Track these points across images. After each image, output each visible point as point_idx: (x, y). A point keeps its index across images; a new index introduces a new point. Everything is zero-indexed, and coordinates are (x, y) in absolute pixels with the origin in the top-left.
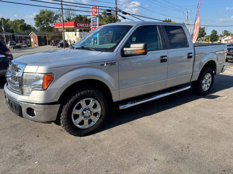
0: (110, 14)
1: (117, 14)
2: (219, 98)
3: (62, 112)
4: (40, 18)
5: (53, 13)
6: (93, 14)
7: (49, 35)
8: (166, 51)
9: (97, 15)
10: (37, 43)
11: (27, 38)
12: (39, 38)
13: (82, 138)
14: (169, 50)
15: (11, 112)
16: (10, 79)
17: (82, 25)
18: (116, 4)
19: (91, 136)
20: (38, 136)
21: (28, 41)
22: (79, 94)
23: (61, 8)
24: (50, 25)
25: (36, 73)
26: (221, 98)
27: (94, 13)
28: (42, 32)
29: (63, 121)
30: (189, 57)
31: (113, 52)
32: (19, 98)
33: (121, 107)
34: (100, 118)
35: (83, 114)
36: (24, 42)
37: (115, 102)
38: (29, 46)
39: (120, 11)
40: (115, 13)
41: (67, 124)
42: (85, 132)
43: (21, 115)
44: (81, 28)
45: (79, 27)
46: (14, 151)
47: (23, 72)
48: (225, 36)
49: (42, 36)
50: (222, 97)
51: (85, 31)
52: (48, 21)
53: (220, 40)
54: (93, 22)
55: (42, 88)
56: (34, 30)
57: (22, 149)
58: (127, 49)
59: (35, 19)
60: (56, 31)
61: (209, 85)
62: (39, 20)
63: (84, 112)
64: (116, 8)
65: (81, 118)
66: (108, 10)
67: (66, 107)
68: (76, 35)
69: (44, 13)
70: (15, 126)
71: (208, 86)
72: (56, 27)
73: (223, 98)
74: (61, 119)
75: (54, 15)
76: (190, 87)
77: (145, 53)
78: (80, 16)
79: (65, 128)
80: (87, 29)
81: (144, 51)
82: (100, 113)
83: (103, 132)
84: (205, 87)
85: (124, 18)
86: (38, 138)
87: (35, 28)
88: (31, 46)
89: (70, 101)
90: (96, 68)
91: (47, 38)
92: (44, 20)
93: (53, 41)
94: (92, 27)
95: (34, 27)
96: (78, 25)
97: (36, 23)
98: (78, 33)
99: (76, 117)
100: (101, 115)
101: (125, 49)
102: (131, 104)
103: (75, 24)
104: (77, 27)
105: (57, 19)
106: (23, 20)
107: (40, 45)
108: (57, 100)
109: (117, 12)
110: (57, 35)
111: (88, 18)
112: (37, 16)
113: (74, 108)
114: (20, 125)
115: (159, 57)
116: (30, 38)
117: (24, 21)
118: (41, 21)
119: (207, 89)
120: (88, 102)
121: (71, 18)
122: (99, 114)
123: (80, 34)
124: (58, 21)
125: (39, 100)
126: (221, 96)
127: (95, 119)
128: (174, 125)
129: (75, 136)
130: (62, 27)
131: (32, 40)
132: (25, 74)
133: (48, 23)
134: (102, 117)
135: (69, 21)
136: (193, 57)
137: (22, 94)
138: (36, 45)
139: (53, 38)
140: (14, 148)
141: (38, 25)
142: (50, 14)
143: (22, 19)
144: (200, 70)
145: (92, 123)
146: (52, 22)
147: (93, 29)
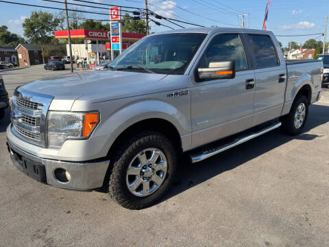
0: (138, 18)
1: (147, 18)
2: (317, 138)
3: (111, 173)
4: (32, 24)
5: (51, 17)
6: (112, 18)
7: (46, 50)
8: (252, 71)
9: (119, 19)
10: (28, 61)
11: (12, 53)
12: (31, 53)
13: (140, 211)
14: (256, 71)
15: (23, 175)
16: (20, 120)
17: (96, 34)
18: (147, 4)
19: (154, 208)
20: (69, 212)
21: (14, 58)
22: (137, 142)
23: (65, 8)
24: (47, 34)
25: (70, 111)
26: (320, 138)
27: (114, 16)
28: (35, 44)
29: (113, 188)
30: (281, 80)
31: (183, 74)
32: (42, 153)
33: (195, 159)
34: (166, 178)
35: (142, 173)
36: (7, 59)
37: (185, 152)
38: (16, 66)
39: (152, 14)
40: (145, 16)
41: (120, 192)
42: (146, 201)
43: (44, 180)
44: (94, 39)
45: (92, 37)
46: (37, 241)
47: (49, 110)
48: (293, 50)
49: (36, 51)
50: (321, 136)
51: (100, 42)
52: (43, 28)
53: (286, 56)
54: (114, 29)
55: (82, 135)
56: (22, 41)
57: (47, 237)
58: (204, 70)
59: (24, 25)
60: (55, 43)
61: (302, 119)
62: (30, 26)
63: (144, 170)
64: (147, 10)
65: (139, 180)
66: (135, 13)
67: (118, 164)
68: (87, 48)
69: (37, 16)
70: (25, 196)
71: (301, 121)
72: (56, 37)
73: (323, 138)
74: (110, 184)
75: (53, 20)
76: (280, 124)
77: (232, 76)
78: (92, 20)
79: (116, 198)
80: (104, 40)
81: (231, 72)
82: (165, 170)
83: (171, 199)
84: (298, 124)
85: (158, 24)
86: (69, 215)
87: (23, 39)
88: (18, 65)
89: (124, 155)
90: (161, 100)
91: (43, 54)
92: (38, 27)
93: (52, 57)
94: (111, 36)
95: (23, 36)
96: (91, 34)
97: (26, 31)
98: (90, 46)
99: (132, 178)
100: (167, 174)
101: (200, 70)
102: (208, 153)
103: (86, 33)
104: (88, 36)
105: (57, 25)
106: (5, 28)
107: (32, 63)
108: (105, 155)
109: (147, 15)
110: (58, 48)
111: (104, 23)
112: (27, 20)
113: (130, 166)
114: (33, 195)
115: (245, 81)
116: (16, 53)
117: (7, 28)
118: (33, 29)
119: (300, 126)
120: (149, 155)
121: (78, 24)
122: (163, 172)
123: (92, 48)
124: (57, 28)
125: (77, 156)
126: (319, 135)
127: (159, 180)
128: (273, 184)
129: (131, 209)
130: (67, 37)
131: (20, 56)
132: (51, 113)
133: (43, 32)
134: (169, 177)
135: (74, 28)
136: (285, 80)
137: (47, 146)
138: (26, 64)
139: (53, 53)
140: (34, 237)
141: (28, 34)
142: (47, 18)
143: (4, 25)
144: (293, 99)
145: (155, 186)
146: (50, 30)
147: (114, 40)
